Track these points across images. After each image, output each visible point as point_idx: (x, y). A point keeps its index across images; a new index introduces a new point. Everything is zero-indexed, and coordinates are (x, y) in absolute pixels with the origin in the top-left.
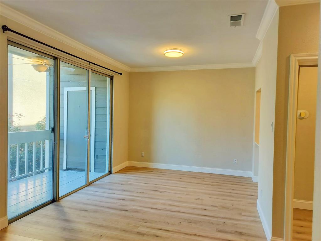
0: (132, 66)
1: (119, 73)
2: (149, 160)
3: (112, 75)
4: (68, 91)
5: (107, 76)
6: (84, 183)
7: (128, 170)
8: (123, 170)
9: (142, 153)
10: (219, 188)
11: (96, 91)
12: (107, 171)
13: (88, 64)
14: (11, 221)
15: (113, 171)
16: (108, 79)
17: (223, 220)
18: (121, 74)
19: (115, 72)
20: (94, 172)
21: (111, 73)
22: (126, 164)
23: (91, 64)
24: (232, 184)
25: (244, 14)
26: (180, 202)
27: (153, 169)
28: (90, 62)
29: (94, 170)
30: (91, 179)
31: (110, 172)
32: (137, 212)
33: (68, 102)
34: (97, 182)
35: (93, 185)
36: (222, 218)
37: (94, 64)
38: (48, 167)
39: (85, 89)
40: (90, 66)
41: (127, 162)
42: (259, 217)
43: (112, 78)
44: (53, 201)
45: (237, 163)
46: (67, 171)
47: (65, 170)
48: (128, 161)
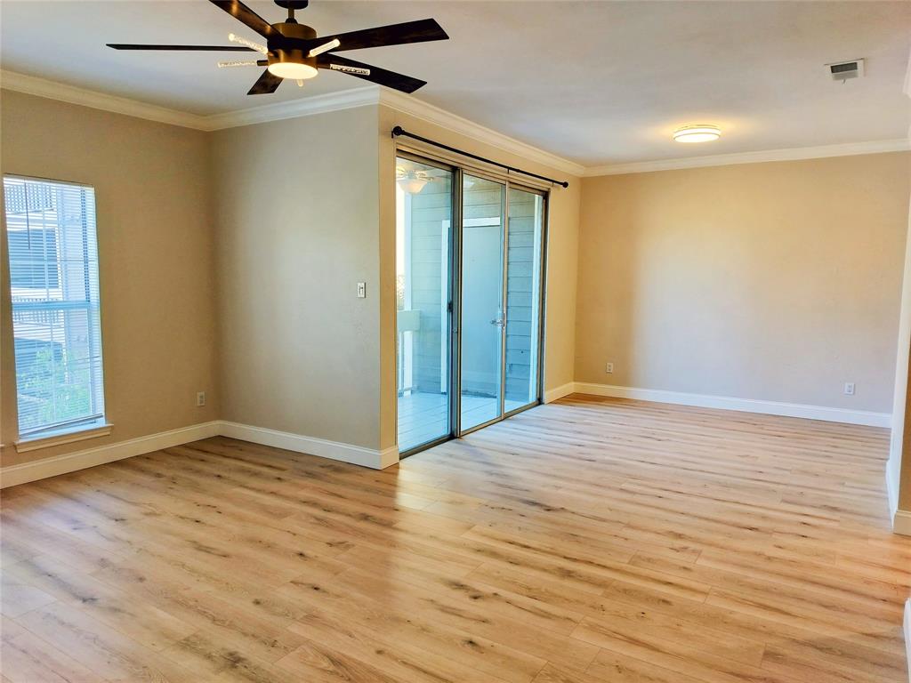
0: (586, 164)
1: (561, 184)
2: (624, 381)
3: (546, 190)
5: (537, 192)
6: (494, 415)
7: (576, 400)
8: (566, 398)
9: (608, 364)
10: (797, 442)
12: (532, 398)
13: (504, 172)
14: (404, 456)
15: (546, 398)
16: (538, 199)
17: (801, 490)
18: (565, 185)
19: (553, 181)
21: (544, 185)
22: (571, 387)
23: (510, 171)
24: (834, 438)
25: (862, 61)
26: (702, 457)
27: (636, 401)
30: (507, 410)
31: (540, 401)
32: (615, 464)
34: (518, 416)
35: (513, 420)
36: (798, 486)
37: (518, 171)
38: (411, 386)
39: (497, 221)
40: (507, 175)
41: (573, 383)
42: (886, 493)
43: (546, 195)
44: (452, 436)
45: (854, 393)
48: (575, 381)
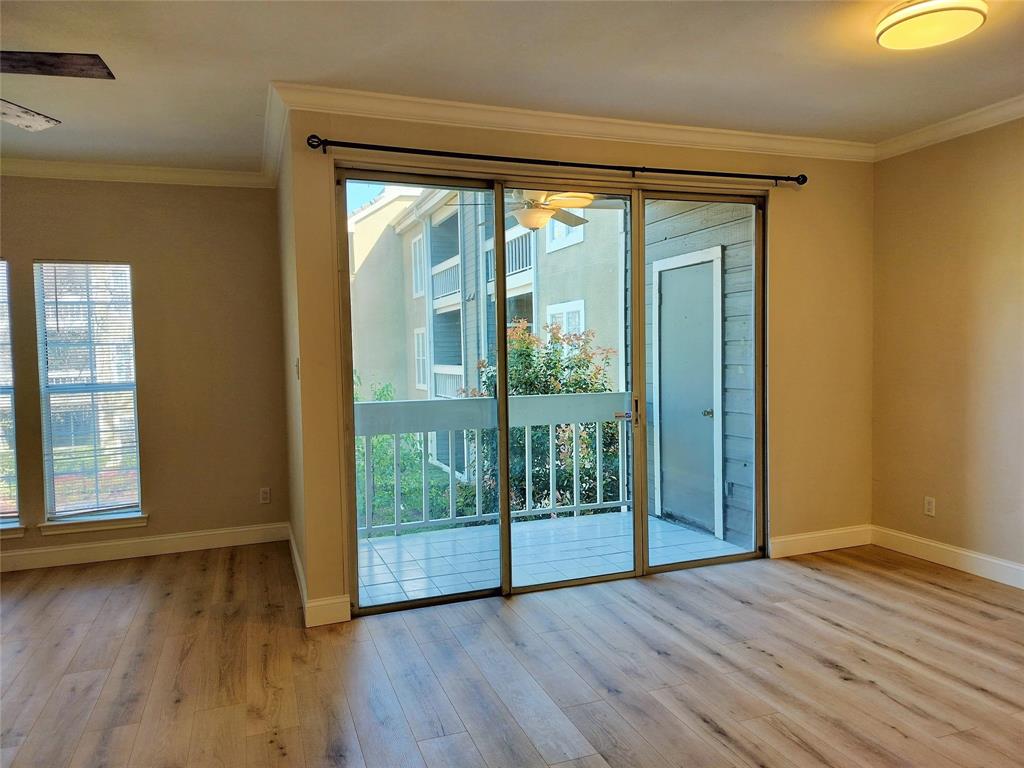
3: (759, 193)
4: (660, 273)
7: (850, 561)
8: (833, 555)
9: (927, 498)
11: (727, 260)
13: (626, 176)
18: (802, 180)
20: (724, 539)
21: (754, 187)
23: (636, 173)
28: (633, 169)
29: (724, 534)
33: (662, 307)
40: (634, 180)
41: (869, 527)
43: (761, 203)
46: (664, 522)
47: (658, 517)
